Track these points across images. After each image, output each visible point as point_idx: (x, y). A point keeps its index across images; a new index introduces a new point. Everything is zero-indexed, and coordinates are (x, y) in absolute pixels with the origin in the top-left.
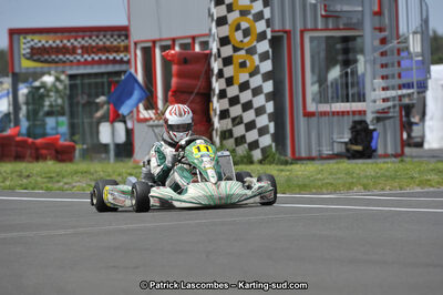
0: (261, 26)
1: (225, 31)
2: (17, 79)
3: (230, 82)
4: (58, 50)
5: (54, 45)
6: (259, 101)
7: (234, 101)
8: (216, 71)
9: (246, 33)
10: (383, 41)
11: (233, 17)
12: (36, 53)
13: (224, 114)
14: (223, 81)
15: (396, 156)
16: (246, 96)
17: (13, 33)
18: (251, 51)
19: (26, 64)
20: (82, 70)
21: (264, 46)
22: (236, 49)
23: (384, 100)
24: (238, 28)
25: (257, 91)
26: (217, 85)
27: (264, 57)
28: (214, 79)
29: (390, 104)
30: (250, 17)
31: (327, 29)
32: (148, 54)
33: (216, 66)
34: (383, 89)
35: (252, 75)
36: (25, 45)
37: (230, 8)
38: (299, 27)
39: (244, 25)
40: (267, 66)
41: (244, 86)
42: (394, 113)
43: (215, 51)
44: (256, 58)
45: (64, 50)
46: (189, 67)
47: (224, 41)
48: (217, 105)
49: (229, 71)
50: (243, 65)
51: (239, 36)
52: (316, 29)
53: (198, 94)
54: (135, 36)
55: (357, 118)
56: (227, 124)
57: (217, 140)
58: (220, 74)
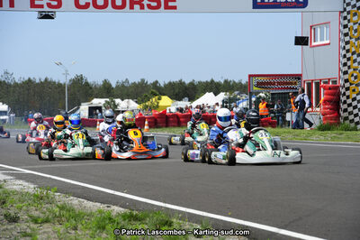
1: (346, 77)
2: (251, 95)
3: (348, 97)
4: (268, 83)
5: (266, 81)
7: (350, 105)
8: (342, 93)
9: (356, 78)
11: (350, 71)
12: (259, 85)
13: (345, 110)
14: (345, 97)
16: (355, 103)
17: (250, 76)
18: (357, 85)
19: (255, 88)
20: (277, 92)
22: (351, 84)
24: (352, 75)
25: (359, 101)
26: (343, 99)
28: (341, 96)
30: (358, 71)
32: (310, 85)
33: (342, 91)
35: (358, 94)
36: (255, 81)
37: (349, 67)
39: (355, 74)
41: (354, 99)
43: (342, 85)
45: (270, 83)
46: (331, 91)
47: (346, 81)
48: (343, 107)
49: (348, 93)
50: (354, 90)
51: (352, 78)
53: (335, 102)
54: (304, 78)
56: (346, 114)
57: (342, 121)
58: (344, 94)
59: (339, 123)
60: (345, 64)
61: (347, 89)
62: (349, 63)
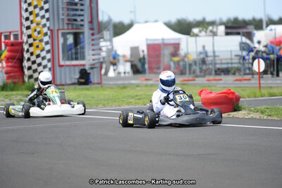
0: (45, 30)
1: (29, 32)
3: (32, 54)
6: (44, 62)
7: (34, 62)
8: (26, 49)
9: (39, 33)
10: (93, 34)
11: (33, 26)
13: (29, 68)
14: (29, 54)
15: (98, 84)
16: (39, 60)
18: (41, 41)
21: (46, 39)
22: (34, 40)
23: (94, 60)
24: (35, 31)
25: (44, 58)
26: (26, 56)
27: (47, 43)
28: (25, 53)
29: (96, 61)
30: (41, 26)
31: (68, 29)
33: (26, 47)
34: (93, 55)
35: (42, 51)
37: (32, 22)
38: (56, 28)
39: (38, 29)
40: (48, 47)
41: (38, 56)
42: (98, 65)
43: (25, 41)
44: (43, 44)
46: (13, 48)
47: (30, 36)
48: (26, 64)
49: (31, 49)
50: (38, 47)
51: (36, 34)
52: (63, 29)
53: (18, 59)
55: (82, 67)
56: (31, 72)
57: (26, 79)
58: (28, 51)
59: (24, 82)
60: (27, 19)
61: (31, 45)
62: (31, 18)
